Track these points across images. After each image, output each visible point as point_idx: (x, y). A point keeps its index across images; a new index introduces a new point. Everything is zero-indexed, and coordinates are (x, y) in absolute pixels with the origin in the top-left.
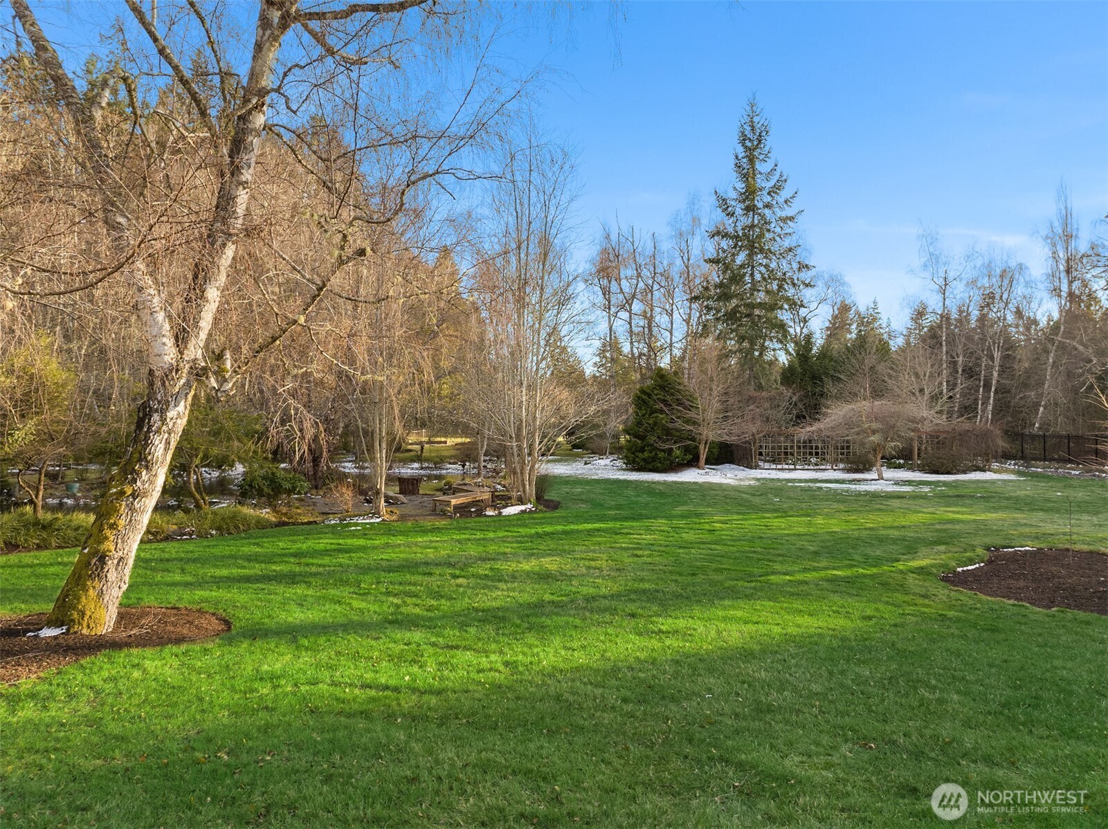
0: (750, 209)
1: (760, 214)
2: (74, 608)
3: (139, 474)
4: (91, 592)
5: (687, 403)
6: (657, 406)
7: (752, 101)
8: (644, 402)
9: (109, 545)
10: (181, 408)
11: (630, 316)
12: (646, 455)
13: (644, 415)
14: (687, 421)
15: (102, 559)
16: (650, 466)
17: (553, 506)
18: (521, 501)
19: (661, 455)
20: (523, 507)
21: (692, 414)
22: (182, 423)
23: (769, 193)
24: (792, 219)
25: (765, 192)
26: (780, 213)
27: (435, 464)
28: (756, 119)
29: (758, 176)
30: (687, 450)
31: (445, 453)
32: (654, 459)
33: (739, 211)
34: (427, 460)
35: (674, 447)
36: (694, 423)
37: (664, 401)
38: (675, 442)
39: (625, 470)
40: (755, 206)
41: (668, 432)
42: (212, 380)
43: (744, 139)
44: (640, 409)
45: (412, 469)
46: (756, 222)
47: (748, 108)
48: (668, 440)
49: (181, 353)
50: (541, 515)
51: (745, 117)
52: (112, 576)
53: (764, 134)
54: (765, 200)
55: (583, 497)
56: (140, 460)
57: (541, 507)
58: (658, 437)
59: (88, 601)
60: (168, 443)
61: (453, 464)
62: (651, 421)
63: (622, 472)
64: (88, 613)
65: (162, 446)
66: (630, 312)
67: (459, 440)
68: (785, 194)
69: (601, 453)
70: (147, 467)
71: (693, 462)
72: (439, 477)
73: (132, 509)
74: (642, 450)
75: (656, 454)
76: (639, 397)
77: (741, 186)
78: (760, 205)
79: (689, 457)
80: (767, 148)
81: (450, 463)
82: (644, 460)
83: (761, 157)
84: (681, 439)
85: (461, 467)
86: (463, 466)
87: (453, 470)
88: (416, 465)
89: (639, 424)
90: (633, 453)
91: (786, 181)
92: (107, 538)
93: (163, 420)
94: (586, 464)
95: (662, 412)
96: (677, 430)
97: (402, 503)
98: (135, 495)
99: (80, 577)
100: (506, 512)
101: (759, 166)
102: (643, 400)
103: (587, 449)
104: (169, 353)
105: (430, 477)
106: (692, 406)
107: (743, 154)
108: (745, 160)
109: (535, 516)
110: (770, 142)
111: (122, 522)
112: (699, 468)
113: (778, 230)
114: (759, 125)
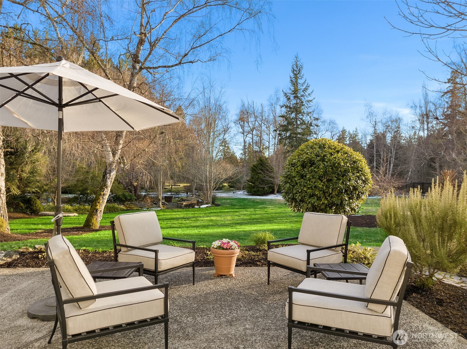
0: (296, 97)
1: (299, 99)
2: (91, 222)
3: (104, 189)
4: (94, 218)
5: (270, 170)
6: (259, 171)
7: (296, 56)
8: (255, 170)
9: (98, 207)
10: (114, 172)
11: (253, 136)
12: (255, 189)
13: (254, 175)
14: (270, 177)
15: (97, 210)
16: (256, 194)
17: (218, 205)
18: (207, 204)
19: (261, 189)
20: (207, 205)
21: (272, 175)
22: (114, 176)
23: (303, 91)
24: (311, 101)
25: (301, 91)
26: (307, 99)
27: (176, 193)
28: (298, 63)
29: (299, 84)
30: (270, 187)
31: (180, 189)
32: (258, 191)
33: (292, 98)
34: (173, 192)
35: (265, 186)
36: (273, 178)
37: (262, 170)
38: (266, 185)
39: (247, 195)
40: (297, 96)
41: (263, 181)
42: (122, 165)
43: (294, 70)
44: (253, 172)
45: (168, 195)
46: (298, 102)
47: (295, 59)
48: (263, 184)
49: (114, 158)
50: (213, 208)
51: (294, 62)
52: (99, 215)
53: (301, 68)
54: (302, 94)
55: (229, 203)
56: (105, 186)
57: (213, 205)
58: (259, 183)
59: (94, 221)
60: (111, 181)
61: (183, 193)
62: (257, 177)
63: (246, 196)
64: (94, 224)
65: (110, 182)
66: (252, 134)
67: (186, 185)
68: (309, 91)
69: (239, 189)
70: (106, 188)
71: (272, 192)
72: (179, 198)
73: (103, 198)
74: (254, 188)
75: (259, 189)
76: (253, 168)
77: (292, 88)
78: (299, 95)
79: (271, 190)
80: (302, 75)
81: (182, 193)
82: (254, 191)
83: (300, 77)
84: (268, 183)
85: (186, 194)
86: (187, 194)
87: (183, 195)
88: (169, 193)
89: (252, 178)
90: (250, 189)
91: (309, 86)
92: (97, 205)
93: (110, 176)
94: (234, 193)
95: (261, 173)
96: (267, 180)
97: (167, 204)
98: (104, 195)
99: (91, 215)
100: (202, 207)
101: (300, 81)
102: (254, 169)
103: (235, 188)
104: (111, 159)
105: (175, 198)
106: (272, 172)
107: (293, 76)
108: (294, 78)
109: (212, 208)
110: (303, 72)
111: (101, 201)
112: (274, 194)
113: (306, 105)
114: (299, 65)
